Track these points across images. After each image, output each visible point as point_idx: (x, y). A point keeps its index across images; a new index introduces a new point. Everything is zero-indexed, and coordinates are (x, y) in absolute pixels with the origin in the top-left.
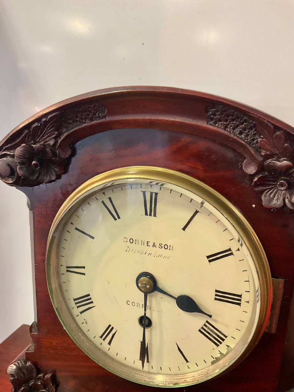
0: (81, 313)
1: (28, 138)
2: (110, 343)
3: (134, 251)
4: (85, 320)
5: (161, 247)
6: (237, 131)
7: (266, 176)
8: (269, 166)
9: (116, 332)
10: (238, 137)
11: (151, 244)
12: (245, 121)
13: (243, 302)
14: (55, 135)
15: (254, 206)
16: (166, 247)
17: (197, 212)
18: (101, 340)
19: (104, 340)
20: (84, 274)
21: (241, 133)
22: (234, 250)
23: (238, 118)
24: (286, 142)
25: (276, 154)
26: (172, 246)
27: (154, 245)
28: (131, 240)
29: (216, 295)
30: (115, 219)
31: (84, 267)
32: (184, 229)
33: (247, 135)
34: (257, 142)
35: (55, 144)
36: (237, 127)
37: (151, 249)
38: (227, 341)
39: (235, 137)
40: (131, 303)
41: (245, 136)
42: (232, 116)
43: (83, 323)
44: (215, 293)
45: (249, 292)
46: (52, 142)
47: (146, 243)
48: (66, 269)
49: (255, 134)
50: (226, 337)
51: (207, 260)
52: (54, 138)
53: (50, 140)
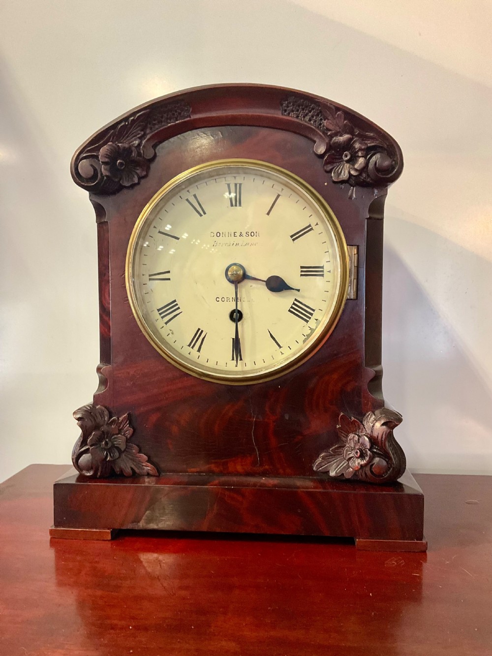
0: (166, 323)
1: (113, 138)
2: (199, 350)
3: (221, 244)
4: (171, 330)
5: (247, 235)
6: (307, 118)
7: (333, 154)
8: (334, 143)
9: (205, 336)
10: (308, 123)
11: (238, 234)
12: (313, 109)
13: (325, 273)
14: (140, 135)
15: (326, 184)
16: (252, 234)
17: (279, 196)
18: (190, 349)
19: (192, 348)
20: (169, 279)
21: (310, 120)
22: (313, 226)
23: (307, 107)
24: (345, 120)
25: (339, 132)
26: (258, 233)
27: (241, 235)
28: (218, 234)
29: (302, 271)
30: (201, 215)
31: (169, 272)
32: (268, 214)
33: (315, 121)
34: (324, 126)
35: (139, 145)
36: (306, 115)
37: (238, 239)
38: (316, 315)
39: (306, 124)
40: (220, 300)
41: (314, 122)
42: (302, 106)
43: (169, 334)
44: (300, 270)
45: (329, 261)
46: (137, 142)
47: (233, 235)
48: (148, 278)
49: (321, 120)
50: (314, 310)
51: (291, 239)
52: (140, 138)
53: (135, 140)
